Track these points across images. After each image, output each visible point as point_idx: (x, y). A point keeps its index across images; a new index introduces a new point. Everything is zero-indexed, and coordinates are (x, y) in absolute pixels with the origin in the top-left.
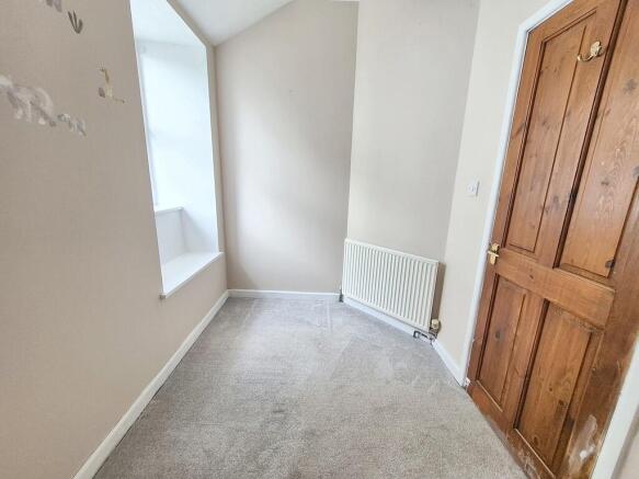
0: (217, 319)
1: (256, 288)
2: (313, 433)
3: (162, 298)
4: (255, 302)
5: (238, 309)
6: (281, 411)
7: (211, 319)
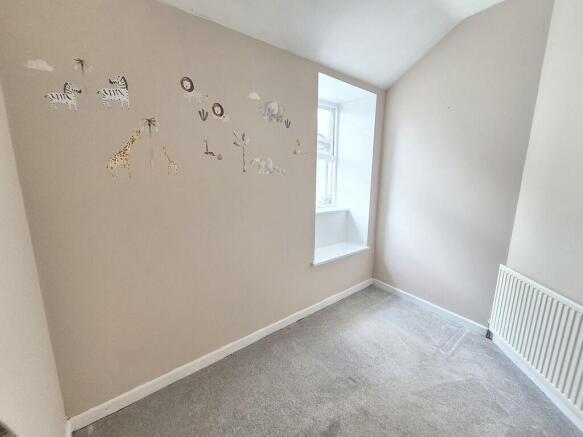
0: (354, 296)
1: (395, 286)
2: (366, 413)
3: (312, 265)
4: (390, 297)
5: (372, 296)
6: (354, 381)
7: (350, 294)
